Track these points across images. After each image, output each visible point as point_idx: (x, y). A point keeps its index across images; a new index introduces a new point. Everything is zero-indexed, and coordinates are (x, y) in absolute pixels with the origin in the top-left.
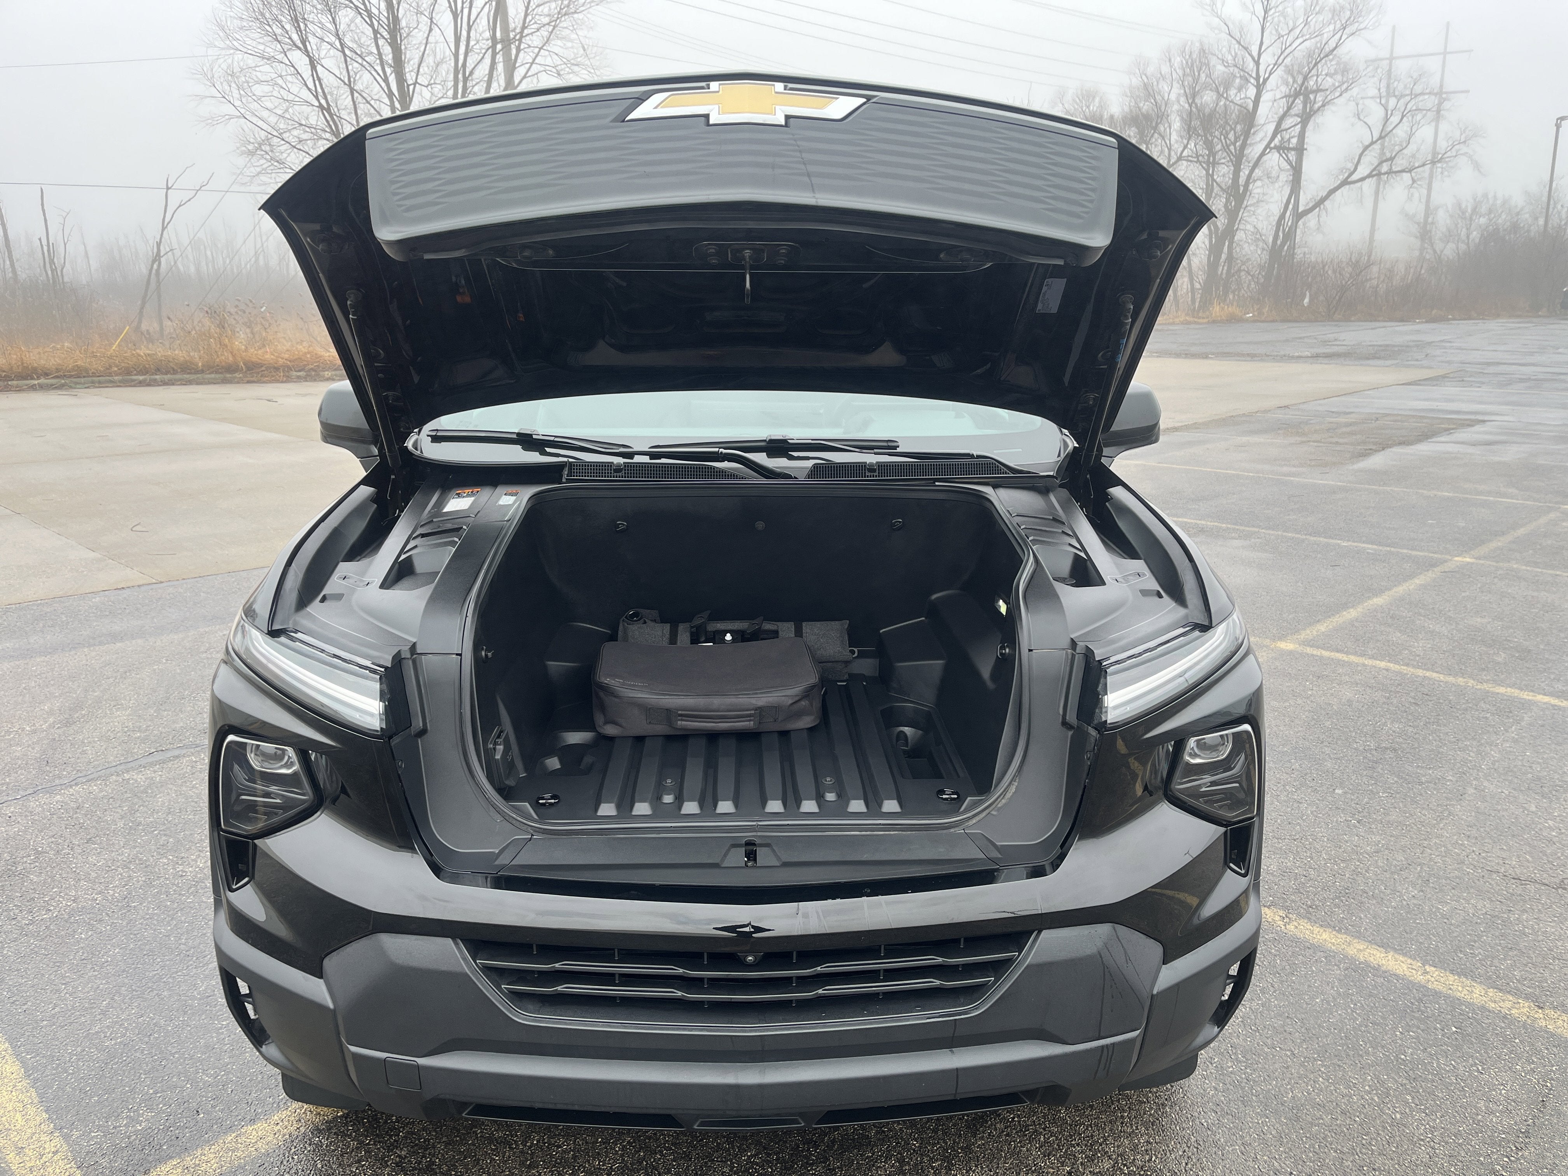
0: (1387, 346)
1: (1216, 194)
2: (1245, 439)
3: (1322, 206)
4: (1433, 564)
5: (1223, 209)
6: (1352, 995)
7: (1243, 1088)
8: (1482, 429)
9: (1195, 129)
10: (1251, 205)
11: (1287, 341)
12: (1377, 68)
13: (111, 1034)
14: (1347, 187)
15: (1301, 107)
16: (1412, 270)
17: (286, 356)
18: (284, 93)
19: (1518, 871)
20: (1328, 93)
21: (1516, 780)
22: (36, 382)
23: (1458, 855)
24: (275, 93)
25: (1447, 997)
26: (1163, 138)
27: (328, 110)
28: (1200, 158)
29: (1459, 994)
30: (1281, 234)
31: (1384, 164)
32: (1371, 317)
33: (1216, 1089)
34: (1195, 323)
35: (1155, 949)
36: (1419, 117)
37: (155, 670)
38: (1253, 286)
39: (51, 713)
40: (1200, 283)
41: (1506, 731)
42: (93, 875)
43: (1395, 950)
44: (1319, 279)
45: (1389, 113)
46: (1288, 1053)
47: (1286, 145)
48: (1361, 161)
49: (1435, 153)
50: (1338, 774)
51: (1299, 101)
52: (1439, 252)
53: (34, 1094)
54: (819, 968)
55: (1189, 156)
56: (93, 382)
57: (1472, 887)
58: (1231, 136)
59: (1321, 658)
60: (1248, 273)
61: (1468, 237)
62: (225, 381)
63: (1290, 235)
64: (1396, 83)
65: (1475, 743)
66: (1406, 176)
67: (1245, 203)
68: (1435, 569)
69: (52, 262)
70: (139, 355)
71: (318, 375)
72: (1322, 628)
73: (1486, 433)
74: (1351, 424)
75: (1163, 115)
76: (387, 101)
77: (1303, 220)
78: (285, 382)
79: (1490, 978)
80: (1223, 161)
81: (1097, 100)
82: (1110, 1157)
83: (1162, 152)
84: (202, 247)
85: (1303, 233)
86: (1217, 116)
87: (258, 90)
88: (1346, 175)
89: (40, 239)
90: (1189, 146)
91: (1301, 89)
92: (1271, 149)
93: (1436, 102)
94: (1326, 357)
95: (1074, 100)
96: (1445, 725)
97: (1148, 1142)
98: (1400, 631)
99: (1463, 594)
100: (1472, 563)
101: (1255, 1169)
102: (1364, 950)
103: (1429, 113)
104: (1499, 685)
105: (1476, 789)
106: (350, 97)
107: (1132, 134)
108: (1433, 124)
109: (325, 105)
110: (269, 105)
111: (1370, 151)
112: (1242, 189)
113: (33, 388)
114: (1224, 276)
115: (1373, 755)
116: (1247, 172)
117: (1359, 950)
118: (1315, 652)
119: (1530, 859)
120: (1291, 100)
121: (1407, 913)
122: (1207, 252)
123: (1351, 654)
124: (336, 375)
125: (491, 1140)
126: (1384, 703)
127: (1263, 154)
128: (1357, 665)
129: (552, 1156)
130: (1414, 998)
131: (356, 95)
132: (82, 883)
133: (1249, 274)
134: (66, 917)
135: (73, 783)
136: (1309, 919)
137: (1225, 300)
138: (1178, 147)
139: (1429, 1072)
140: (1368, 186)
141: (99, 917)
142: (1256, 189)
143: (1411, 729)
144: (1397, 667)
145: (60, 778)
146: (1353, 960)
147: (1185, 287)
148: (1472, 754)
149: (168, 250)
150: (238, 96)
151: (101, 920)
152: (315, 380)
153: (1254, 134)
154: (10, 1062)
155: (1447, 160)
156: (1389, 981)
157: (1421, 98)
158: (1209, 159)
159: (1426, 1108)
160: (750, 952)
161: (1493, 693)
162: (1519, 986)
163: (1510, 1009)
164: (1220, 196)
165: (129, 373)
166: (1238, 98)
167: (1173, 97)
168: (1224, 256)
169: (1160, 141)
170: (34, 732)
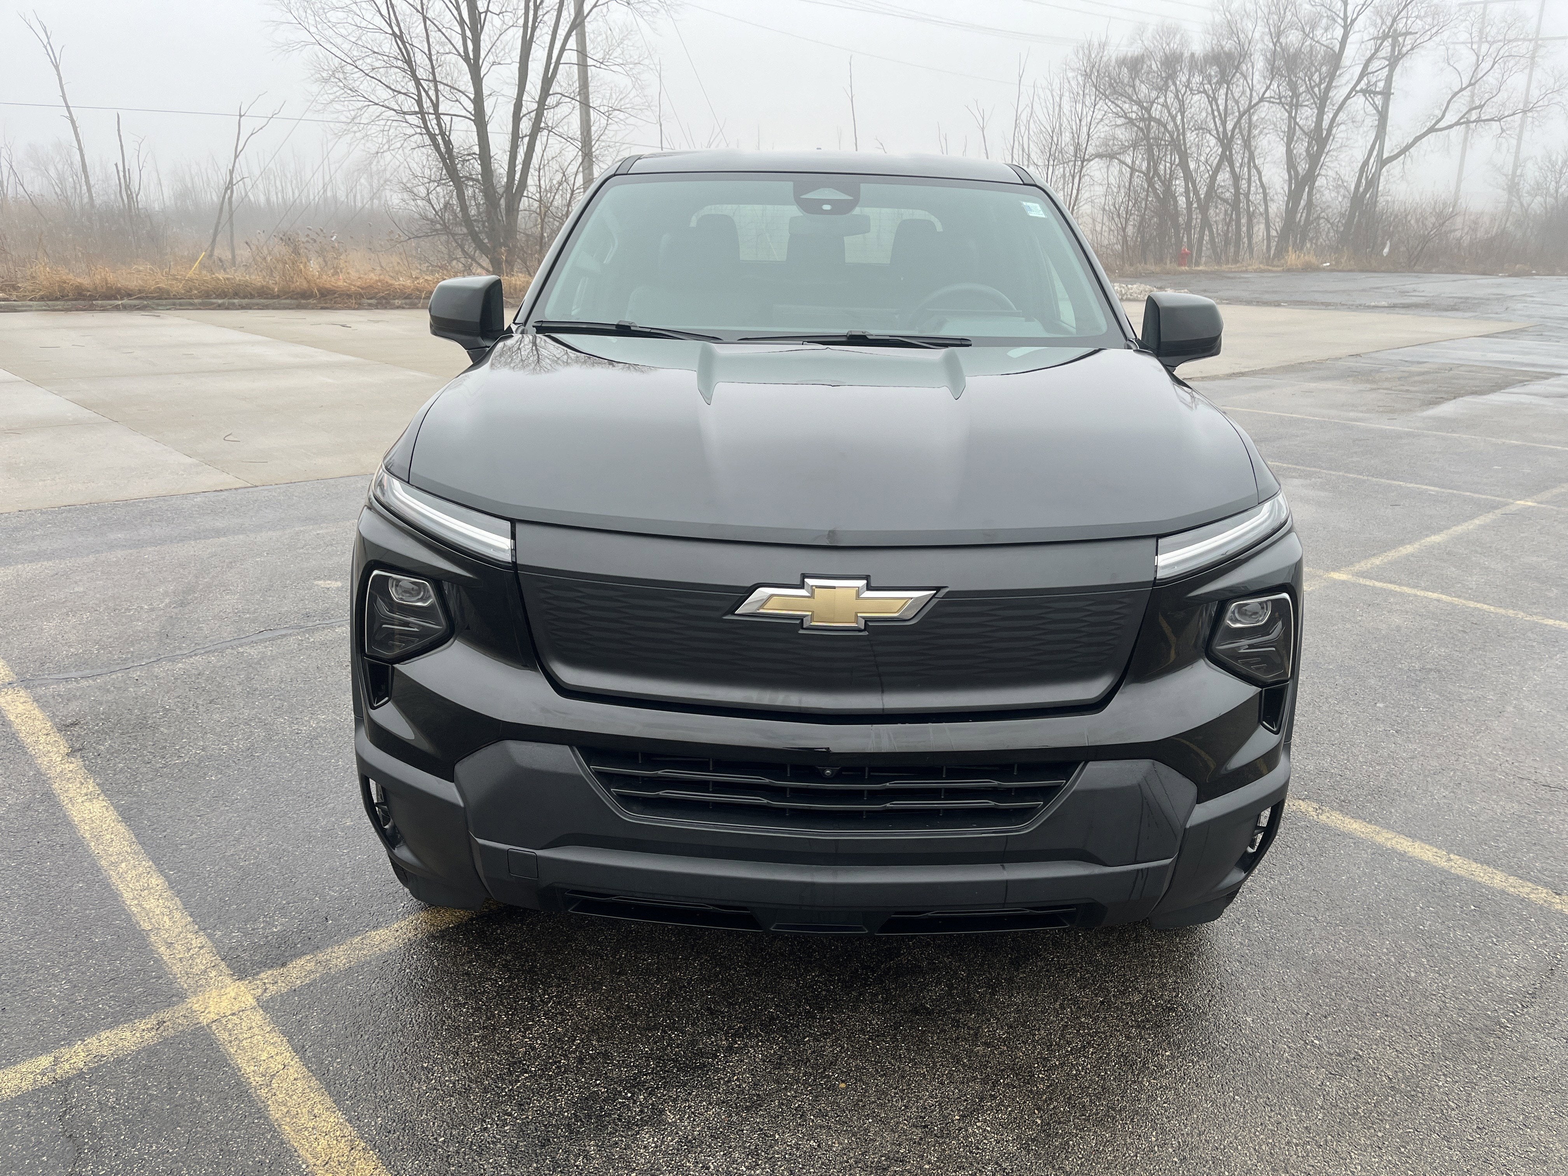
0: (1467, 298)
1: (1298, 138)
2: (1313, 385)
3: (1407, 153)
4: (1494, 507)
5: (1304, 153)
6: (1378, 874)
7: (1267, 944)
8: (1557, 382)
9: (1279, 69)
10: (1334, 150)
11: (1364, 290)
12: (1469, 12)
13: (245, 856)
14: (1434, 134)
15: (1389, 49)
16: (1497, 224)
17: (358, 284)
18: (358, 20)
19: (1549, 780)
20: (1418, 35)
21: (1555, 702)
22: (120, 302)
23: (1491, 763)
24: (350, 20)
25: (1468, 881)
26: (1245, 78)
27: (401, 38)
28: (1283, 100)
29: (1480, 879)
30: (1363, 181)
31: (1474, 112)
32: (1453, 269)
33: (1241, 944)
34: (1270, 271)
35: (1190, 789)
36: (1511, 63)
37: (257, 562)
38: (1332, 234)
39: (166, 594)
40: (1276, 230)
41: (1551, 658)
42: (218, 729)
43: (1422, 840)
44: (1400, 229)
45: (1481, 58)
46: (1312, 919)
47: (1373, 88)
48: (1450, 108)
49: (1526, 102)
50: (1381, 690)
51: (1387, 43)
52: (1525, 205)
53: (179, 903)
54: (888, 784)
55: (1271, 97)
56: (174, 304)
57: (1502, 791)
58: (1316, 77)
59: (1374, 587)
60: (1328, 220)
61: (1557, 191)
62: (299, 307)
63: (1373, 183)
64: (1489, 27)
65: (1518, 668)
66: (1495, 125)
67: (1328, 147)
68: (1496, 511)
69: (128, 187)
70: (219, 279)
71: (388, 303)
72: (1377, 561)
73: (1559, 386)
74: (1423, 373)
75: (1246, 54)
76: (458, 29)
77: (1387, 167)
78: (357, 309)
79: (1512, 867)
80: (1306, 103)
81: (1178, 37)
82: (1140, 992)
83: (1243, 92)
84: (272, 177)
85: (1387, 181)
86: (1302, 56)
87: (333, 16)
88: (1433, 122)
89: (116, 165)
90: (1272, 87)
91: (1389, 31)
92: (1357, 92)
93: (1531, 48)
94: (1403, 307)
95: (1154, 38)
96: (1491, 651)
97: (1176, 982)
98: (1455, 567)
99: (1522, 535)
100: (1534, 507)
101: (1274, 1009)
102: (1392, 839)
103: (1522, 59)
104: (1549, 618)
105: (1514, 707)
106: (422, 24)
107: (1213, 73)
108: (1527, 71)
109: (398, 33)
110: (343, 32)
111: (1459, 98)
112: (1325, 133)
113: (117, 308)
114: (1302, 223)
115: (1417, 675)
116: (1331, 116)
117: (1387, 839)
118: (1368, 583)
119: (1562, 770)
120: (1379, 42)
121: (1437, 810)
122: (1286, 198)
123: (1404, 585)
124: (406, 304)
125: (584, 952)
126: (1432, 630)
127: (1348, 97)
128: (1409, 595)
129: (638, 967)
130: (1436, 880)
131: (428, 22)
132: (209, 735)
133: (1329, 222)
134: (197, 762)
135: (193, 654)
136: (1341, 811)
137: (1302, 249)
138: (1260, 88)
139: (1445, 940)
140: (1457, 133)
141: (227, 764)
142: (1339, 133)
143: (1457, 654)
144: (1448, 599)
145: (180, 649)
146: (1380, 846)
147: (1261, 234)
148: (1514, 677)
149: (239, 179)
150: (313, 23)
151: (228, 766)
152: (386, 308)
153: (1340, 75)
154: (154, 876)
155: (1538, 109)
156: (1413, 865)
157: (1515, 44)
158: (1292, 101)
159: (1440, 970)
160: (829, 766)
161: (1541, 624)
162: (1539, 875)
163: (1528, 894)
164: (1302, 140)
165: (208, 296)
166: (1324, 39)
167: (1257, 35)
168: (1303, 203)
169: (1241, 81)
170: (152, 610)
